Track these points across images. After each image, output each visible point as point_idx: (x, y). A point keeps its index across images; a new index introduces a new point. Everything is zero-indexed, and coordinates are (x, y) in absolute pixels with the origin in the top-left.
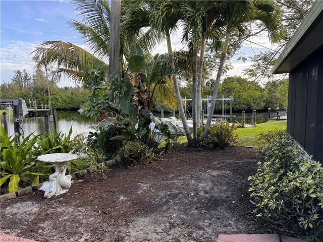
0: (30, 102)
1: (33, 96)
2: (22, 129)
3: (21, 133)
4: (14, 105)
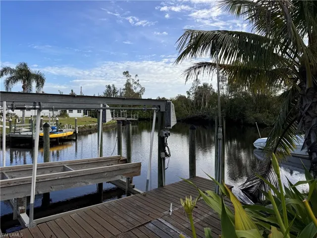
0: (121, 112)
2: (167, 147)
3: (168, 153)
4: (161, 111)
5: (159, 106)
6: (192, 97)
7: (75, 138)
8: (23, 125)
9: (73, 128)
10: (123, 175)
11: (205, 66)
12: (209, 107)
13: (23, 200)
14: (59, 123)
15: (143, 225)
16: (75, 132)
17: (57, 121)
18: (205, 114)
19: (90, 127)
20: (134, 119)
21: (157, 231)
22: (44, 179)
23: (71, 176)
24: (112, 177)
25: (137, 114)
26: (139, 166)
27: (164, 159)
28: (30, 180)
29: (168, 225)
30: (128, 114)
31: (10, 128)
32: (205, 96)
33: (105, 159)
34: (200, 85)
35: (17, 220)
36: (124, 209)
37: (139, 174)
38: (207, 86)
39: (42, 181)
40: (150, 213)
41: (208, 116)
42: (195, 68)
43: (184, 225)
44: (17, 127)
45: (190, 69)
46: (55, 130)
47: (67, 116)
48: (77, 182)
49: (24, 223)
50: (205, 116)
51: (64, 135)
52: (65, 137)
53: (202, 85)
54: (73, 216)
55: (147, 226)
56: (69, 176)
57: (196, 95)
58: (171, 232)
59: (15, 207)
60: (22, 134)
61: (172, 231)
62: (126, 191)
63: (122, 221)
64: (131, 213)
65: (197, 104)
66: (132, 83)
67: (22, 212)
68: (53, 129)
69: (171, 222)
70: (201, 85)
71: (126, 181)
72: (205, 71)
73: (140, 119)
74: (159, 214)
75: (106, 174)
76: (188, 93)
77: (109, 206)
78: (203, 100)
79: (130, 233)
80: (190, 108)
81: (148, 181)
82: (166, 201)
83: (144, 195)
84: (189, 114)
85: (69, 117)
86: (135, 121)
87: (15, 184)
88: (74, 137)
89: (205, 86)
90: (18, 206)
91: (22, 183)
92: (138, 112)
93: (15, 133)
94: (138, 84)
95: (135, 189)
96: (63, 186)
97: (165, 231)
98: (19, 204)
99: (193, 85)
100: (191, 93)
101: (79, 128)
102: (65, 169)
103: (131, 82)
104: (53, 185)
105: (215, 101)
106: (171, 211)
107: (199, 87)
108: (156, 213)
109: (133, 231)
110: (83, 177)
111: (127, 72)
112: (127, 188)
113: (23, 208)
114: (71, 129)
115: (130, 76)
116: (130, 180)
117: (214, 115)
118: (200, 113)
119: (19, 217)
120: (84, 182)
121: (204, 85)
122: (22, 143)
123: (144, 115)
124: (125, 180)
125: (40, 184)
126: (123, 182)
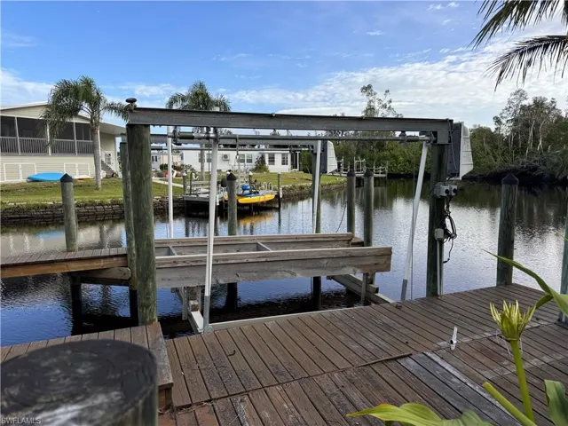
0: (355, 162)
1: (357, 153)
2: (450, 218)
3: (451, 231)
4: (439, 142)
5: (435, 134)
6: (506, 130)
7: (277, 206)
8: (202, 182)
9: (275, 189)
10: (358, 267)
11: (546, 47)
12: (545, 150)
13: (195, 290)
14: (253, 180)
15: (395, 359)
16: (277, 196)
17: (250, 176)
18: (537, 164)
19: (302, 188)
20: (380, 175)
21: (423, 376)
22: (226, 260)
23: (269, 260)
24: (336, 268)
25: (385, 165)
26: (387, 253)
27: (442, 243)
28: (204, 260)
29: (447, 367)
30: (367, 166)
31: (185, 186)
32: (537, 125)
33: (324, 237)
34: (525, 103)
35: (187, 321)
36: (359, 326)
37: (387, 268)
38: (542, 104)
39: (222, 262)
40: (410, 341)
41: (543, 168)
42: (520, 52)
43: (483, 373)
44: (194, 185)
45: (508, 56)
46: (247, 192)
47: (266, 170)
48: (277, 271)
49: (196, 327)
50: (535, 169)
51: (261, 200)
52: (262, 203)
53: (532, 103)
54: (269, 324)
55: (402, 362)
56: (264, 260)
57: (515, 125)
58: (453, 383)
59: (185, 300)
60: (200, 196)
61: (455, 380)
62: (363, 297)
63: (355, 347)
64: (371, 335)
65: (516, 143)
66: (377, 108)
67: (195, 309)
68: (244, 189)
69: (453, 363)
70: (529, 102)
71: (361, 279)
72: (546, 58)
73: (391, 176)
74: (428, 344)
75: (325, 261)
76: (498, 121)
77: (331, 318)
78: (531, 134)
79: (368, 369)
80: (500, 152)
81: (405, 282)
82: (444, 322)
83: (398, 307)
84: (497, 164)
85: (268, 172)
86: (382, 178)
87: (184, 265)
88: (276, 203)
89: (539, 104)
90: (189, 300)
91: (194, 264)
92: (387, 163)
93: (191, 194)
94: (389, 108)
95: (379, 295)
96: (255, 274)
97: (441, 377)
98: (190, 296)
99: (510, 102)
100: (504, 121)
101: (283, 189)
102: (258, 248)
103: (376, 105)
104: (240, 272)
105: (561, 136)
106: (455, 342)
107: (523, 108)
108: (422, 343)
109: (375, 367)
110: (287, 263)
111: (369, 87)
112: (363, 291)
113: (196, 303)
114: (271, 191)
115: (375, 94)
116: (369, 277)
117: (557, 165)
118: (523, 161)
119: (191, 316)
120: (289, 272)
121: (535, 102)
122: (202, 211)
123: (399, 168)
124: (359, 277)
125: (221, 268)
126: (355, 281)
